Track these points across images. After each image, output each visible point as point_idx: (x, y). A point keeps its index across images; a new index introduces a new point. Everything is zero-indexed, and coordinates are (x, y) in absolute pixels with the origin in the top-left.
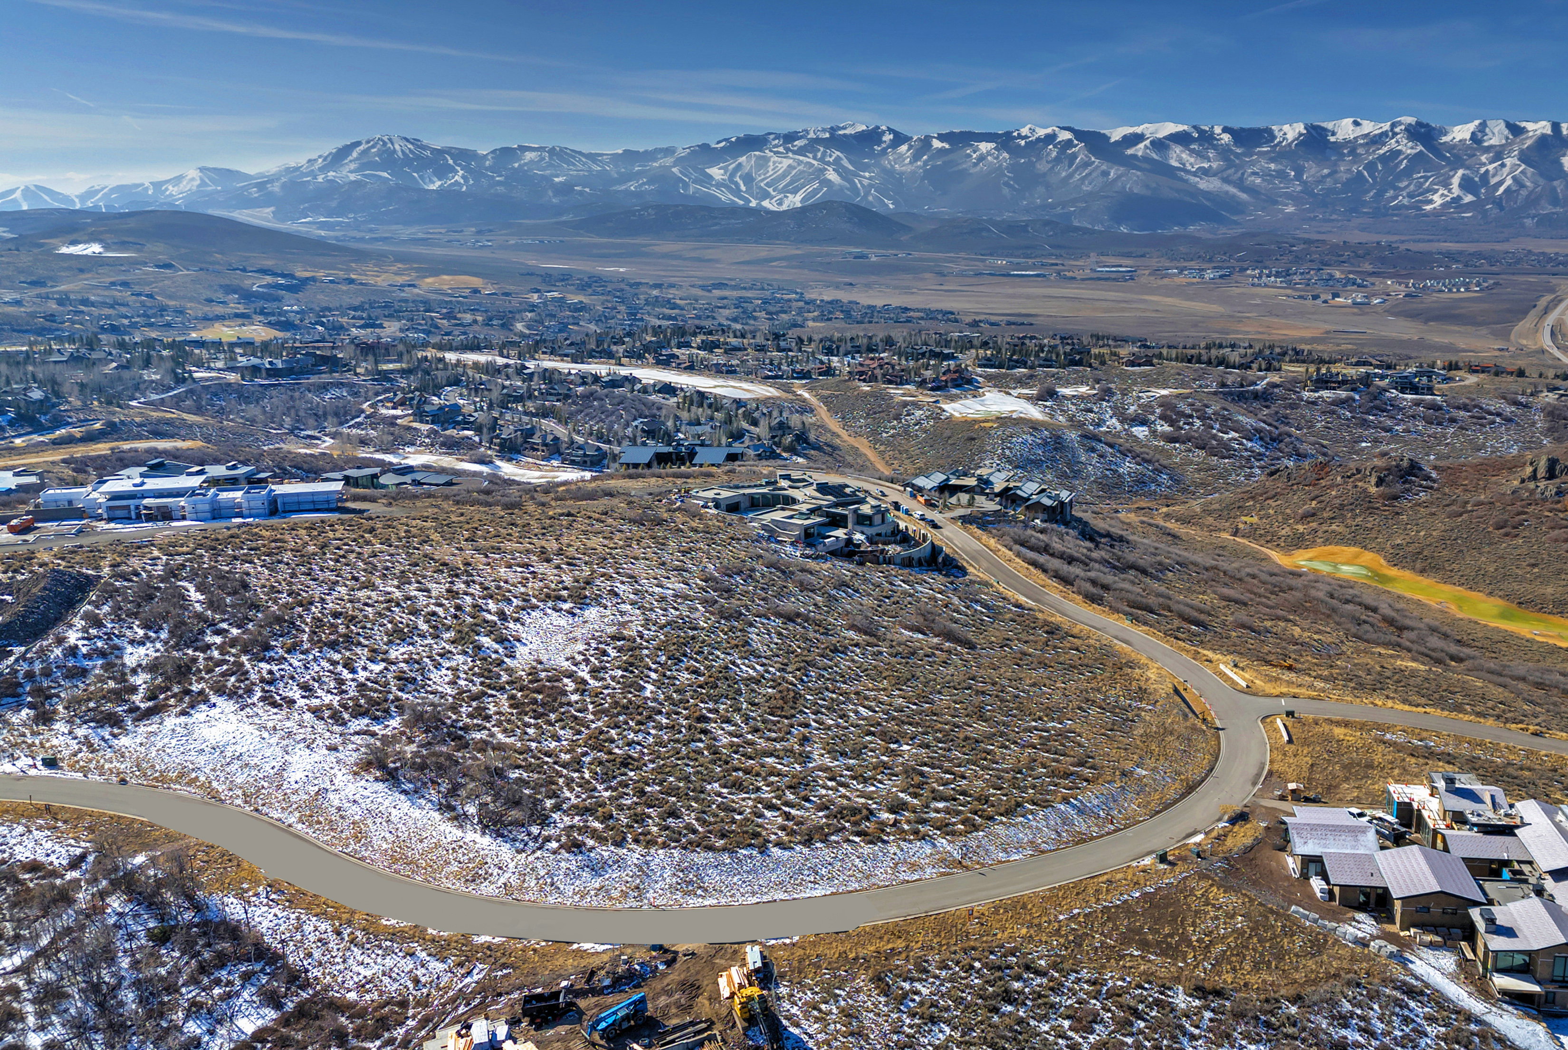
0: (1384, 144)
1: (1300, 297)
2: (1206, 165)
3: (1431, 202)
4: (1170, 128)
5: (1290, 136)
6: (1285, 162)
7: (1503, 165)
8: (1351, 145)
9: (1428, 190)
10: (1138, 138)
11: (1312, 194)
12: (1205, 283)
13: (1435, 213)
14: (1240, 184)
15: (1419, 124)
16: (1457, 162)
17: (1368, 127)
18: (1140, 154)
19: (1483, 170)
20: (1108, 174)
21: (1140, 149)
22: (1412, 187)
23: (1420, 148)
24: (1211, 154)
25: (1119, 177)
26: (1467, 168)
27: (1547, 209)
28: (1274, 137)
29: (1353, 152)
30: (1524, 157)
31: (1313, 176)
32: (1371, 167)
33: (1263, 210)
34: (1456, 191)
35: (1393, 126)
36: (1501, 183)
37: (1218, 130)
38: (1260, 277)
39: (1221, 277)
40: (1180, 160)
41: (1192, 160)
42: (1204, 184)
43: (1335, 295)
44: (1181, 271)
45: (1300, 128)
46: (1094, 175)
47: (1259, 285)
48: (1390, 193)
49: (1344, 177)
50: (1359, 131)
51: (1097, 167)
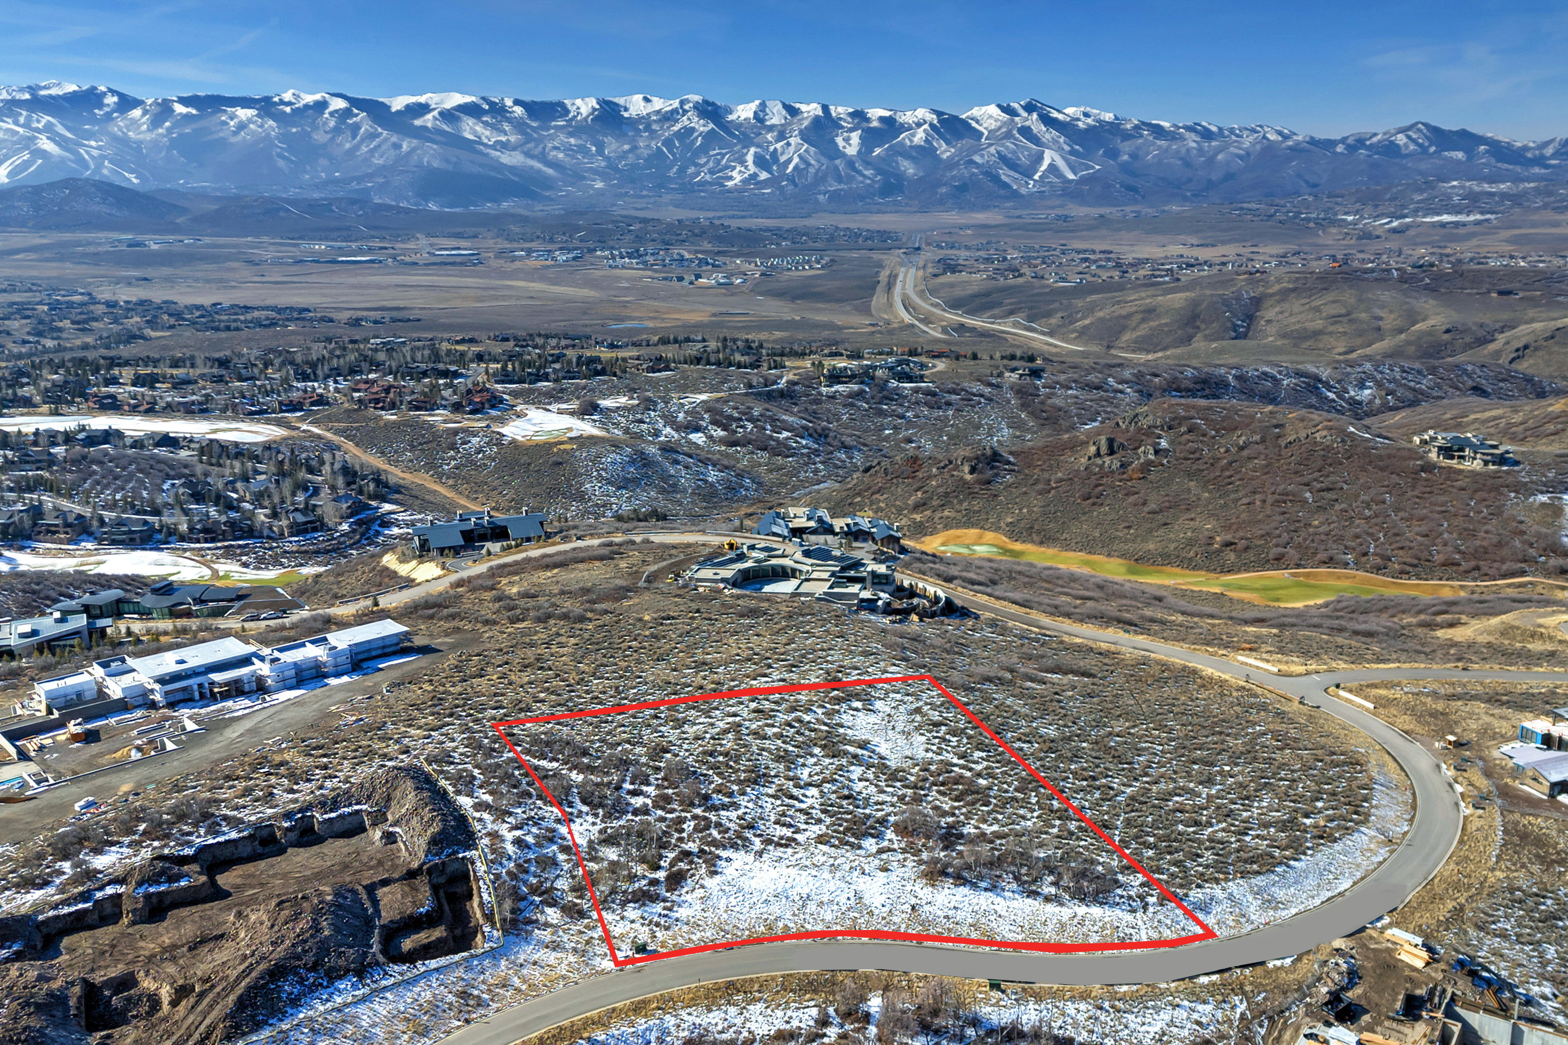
0: (677, 121)
1: (665, 279)
2: (503, 139)
3: (731, 178)
4: (456, 99)
5: (585, 110)
6: (584, 136)
7: (788, 144)
8: (645, 120)
9: (727, 167)
10: (424, 109)
11: (617, 170)
12: (560, 266)
13: (736, 189)
14: (543, 158)
15: (706, 102)
16: (747, 142)
17: (658, 104)
18: (429, 125)
19: (772, 148)
20: (400, 147)
21: (428, 120)
22: (711, 164)
23: (711, 126)
24: (506, 127)
25: (413, 150)
26: (758, 146)
27: (834, 186)
28: (568, 111)
29: (648, 128)
30: (805, 136)
31: (615, 151)
32: (668, 143)
33: (572, 185)
34: (752, 169)
35: (682, 103)
36: (790, 160)
37: (509, 102)
38: (613, 258)
39: (574, 259)
40: (475, 133)
41: (488, 133)
42: (508, 159)
43: (698, 276)
44: (529, 251)
45: (593, 102)
46: (384, 147)
47: (617, 267)
48: (691, 170)
49: (646, 153)
50: (650, 109)
51: (386, 140)
